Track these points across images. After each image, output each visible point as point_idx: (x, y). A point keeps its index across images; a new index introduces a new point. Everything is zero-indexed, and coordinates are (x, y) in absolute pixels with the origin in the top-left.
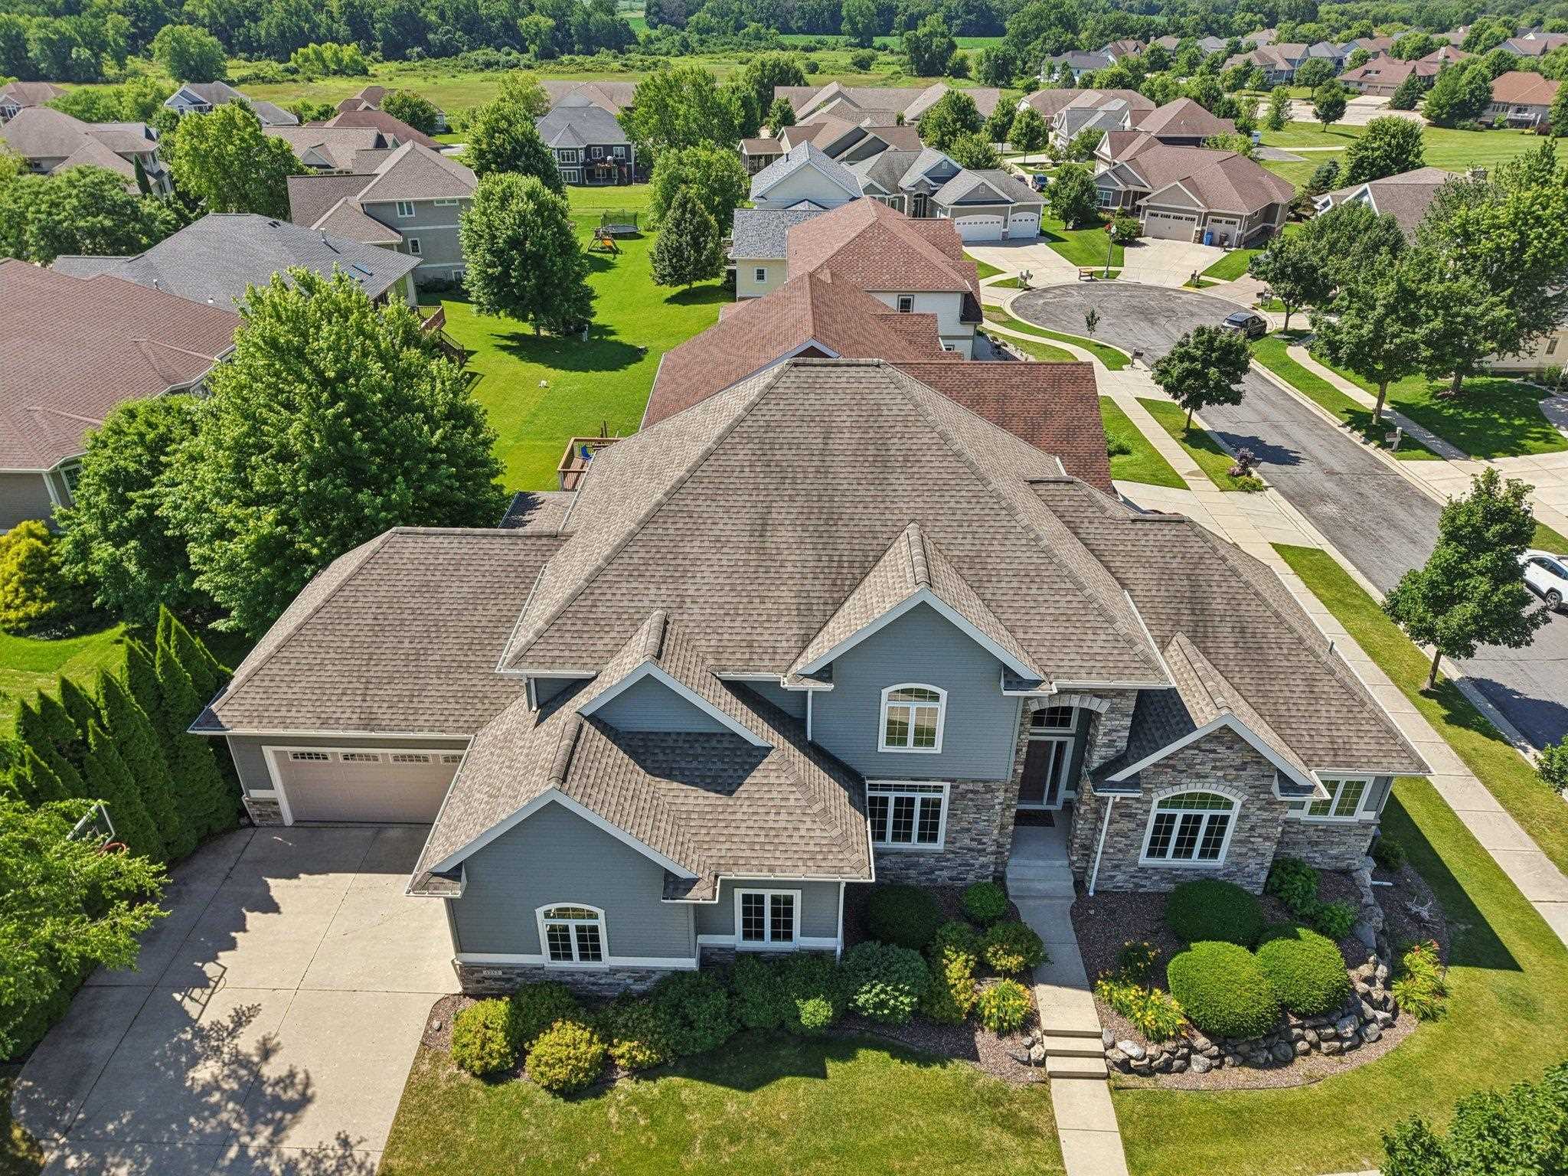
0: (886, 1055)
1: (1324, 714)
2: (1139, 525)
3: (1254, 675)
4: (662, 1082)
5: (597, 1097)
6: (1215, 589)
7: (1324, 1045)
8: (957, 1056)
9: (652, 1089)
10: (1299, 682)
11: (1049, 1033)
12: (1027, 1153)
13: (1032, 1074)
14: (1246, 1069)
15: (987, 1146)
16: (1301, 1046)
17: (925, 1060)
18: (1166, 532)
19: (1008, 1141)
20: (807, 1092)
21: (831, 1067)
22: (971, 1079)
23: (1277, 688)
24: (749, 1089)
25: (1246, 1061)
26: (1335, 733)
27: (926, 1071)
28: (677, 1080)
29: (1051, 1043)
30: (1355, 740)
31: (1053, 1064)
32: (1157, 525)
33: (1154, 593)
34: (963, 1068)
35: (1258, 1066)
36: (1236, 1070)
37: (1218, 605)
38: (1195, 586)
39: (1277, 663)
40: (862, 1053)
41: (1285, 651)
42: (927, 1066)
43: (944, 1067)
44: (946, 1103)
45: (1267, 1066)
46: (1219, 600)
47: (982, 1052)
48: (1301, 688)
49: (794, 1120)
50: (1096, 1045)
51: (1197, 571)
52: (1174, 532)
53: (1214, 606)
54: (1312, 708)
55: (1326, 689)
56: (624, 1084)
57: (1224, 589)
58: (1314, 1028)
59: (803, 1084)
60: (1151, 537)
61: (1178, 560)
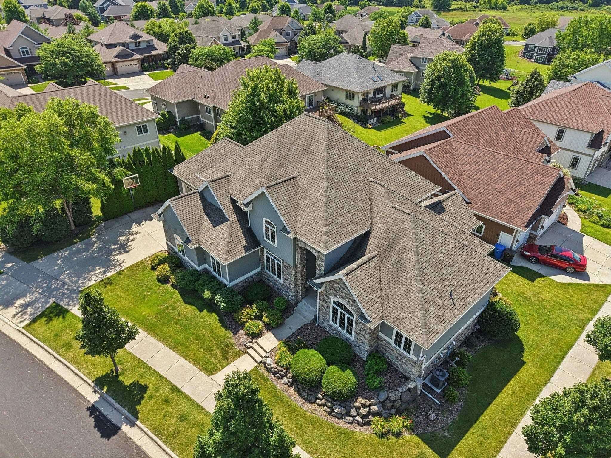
0: (218, 318)
1: (404, 305)
2: (393, 209)
3: (391, 278)
4: (175, 290)
5: (162, 284)
6: (401, 243)
7: (326, 407)
8: (231, 331)
9: (172, 290)
10: (404, 289)
11: (258, 344)
12: (219, 361)
13: (243, 348)
14: (296, 393)
15: (214, 352)
16: (318, 402)
17: (224, 325)
18: (400, 216)
19: (219, 355)
20: (194, 313)
21: (205, 311)
22: (229, 338)
23: (395, 287)
24: (186, 302)
25: (298, 391)
26: (402, 313)
27: (221, 328)
28: (177, 292)
29: (255, 346)
30: (407, 320)
31: (250, 351)
32: (399, 212)
33: (380, 234)
34: (231, 334)
35: (300, 395)
36: (293, 391)
37: (398, 248)
38: (395, 239)
39: (402, 278)
40: (214, 314)
41: (408, 276)
42: (223, 327)
43: (226, 330)
44: (217, 337)
45: (304, 398)
46: (399, 247)
47: (239, 334)
48: (403, 292)
49: (185, 315)
50: (264, 354)
51: (400, 234)
52: (403, 217)
53: (396, 248)
54: (401, 300)
55: (412, 297)
56: (169, 285)
57: (404, 244)
58: (326, 400)
59: (196, 310)
60: (394, 215)
61: (397, 227)
